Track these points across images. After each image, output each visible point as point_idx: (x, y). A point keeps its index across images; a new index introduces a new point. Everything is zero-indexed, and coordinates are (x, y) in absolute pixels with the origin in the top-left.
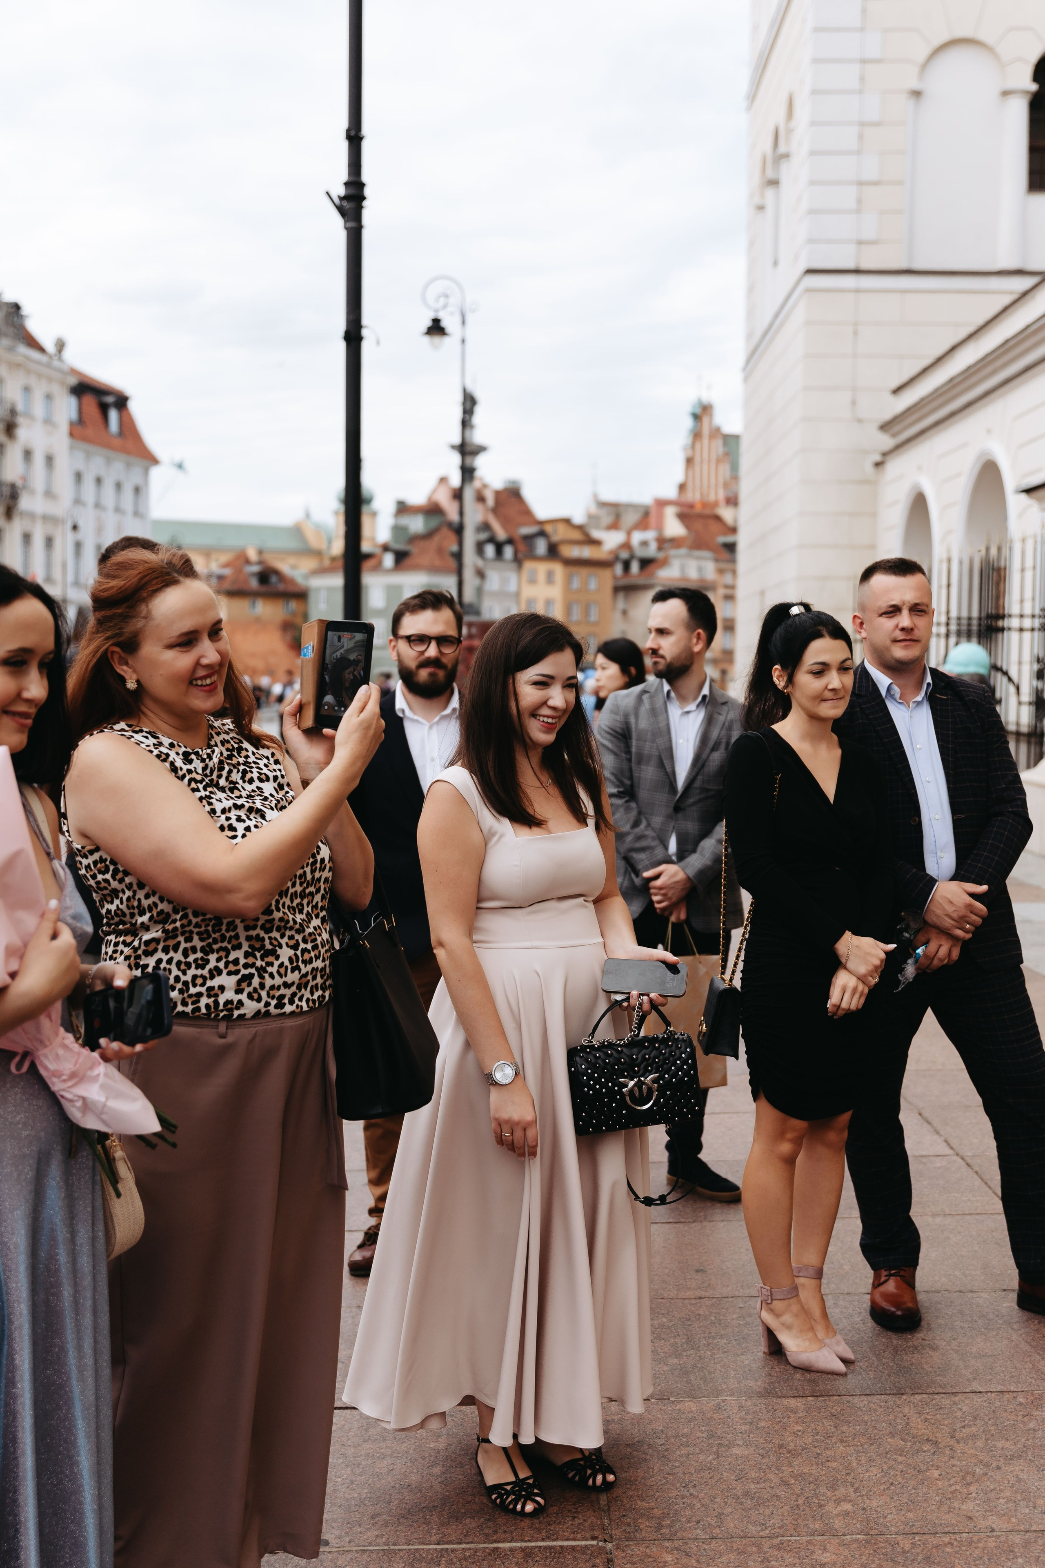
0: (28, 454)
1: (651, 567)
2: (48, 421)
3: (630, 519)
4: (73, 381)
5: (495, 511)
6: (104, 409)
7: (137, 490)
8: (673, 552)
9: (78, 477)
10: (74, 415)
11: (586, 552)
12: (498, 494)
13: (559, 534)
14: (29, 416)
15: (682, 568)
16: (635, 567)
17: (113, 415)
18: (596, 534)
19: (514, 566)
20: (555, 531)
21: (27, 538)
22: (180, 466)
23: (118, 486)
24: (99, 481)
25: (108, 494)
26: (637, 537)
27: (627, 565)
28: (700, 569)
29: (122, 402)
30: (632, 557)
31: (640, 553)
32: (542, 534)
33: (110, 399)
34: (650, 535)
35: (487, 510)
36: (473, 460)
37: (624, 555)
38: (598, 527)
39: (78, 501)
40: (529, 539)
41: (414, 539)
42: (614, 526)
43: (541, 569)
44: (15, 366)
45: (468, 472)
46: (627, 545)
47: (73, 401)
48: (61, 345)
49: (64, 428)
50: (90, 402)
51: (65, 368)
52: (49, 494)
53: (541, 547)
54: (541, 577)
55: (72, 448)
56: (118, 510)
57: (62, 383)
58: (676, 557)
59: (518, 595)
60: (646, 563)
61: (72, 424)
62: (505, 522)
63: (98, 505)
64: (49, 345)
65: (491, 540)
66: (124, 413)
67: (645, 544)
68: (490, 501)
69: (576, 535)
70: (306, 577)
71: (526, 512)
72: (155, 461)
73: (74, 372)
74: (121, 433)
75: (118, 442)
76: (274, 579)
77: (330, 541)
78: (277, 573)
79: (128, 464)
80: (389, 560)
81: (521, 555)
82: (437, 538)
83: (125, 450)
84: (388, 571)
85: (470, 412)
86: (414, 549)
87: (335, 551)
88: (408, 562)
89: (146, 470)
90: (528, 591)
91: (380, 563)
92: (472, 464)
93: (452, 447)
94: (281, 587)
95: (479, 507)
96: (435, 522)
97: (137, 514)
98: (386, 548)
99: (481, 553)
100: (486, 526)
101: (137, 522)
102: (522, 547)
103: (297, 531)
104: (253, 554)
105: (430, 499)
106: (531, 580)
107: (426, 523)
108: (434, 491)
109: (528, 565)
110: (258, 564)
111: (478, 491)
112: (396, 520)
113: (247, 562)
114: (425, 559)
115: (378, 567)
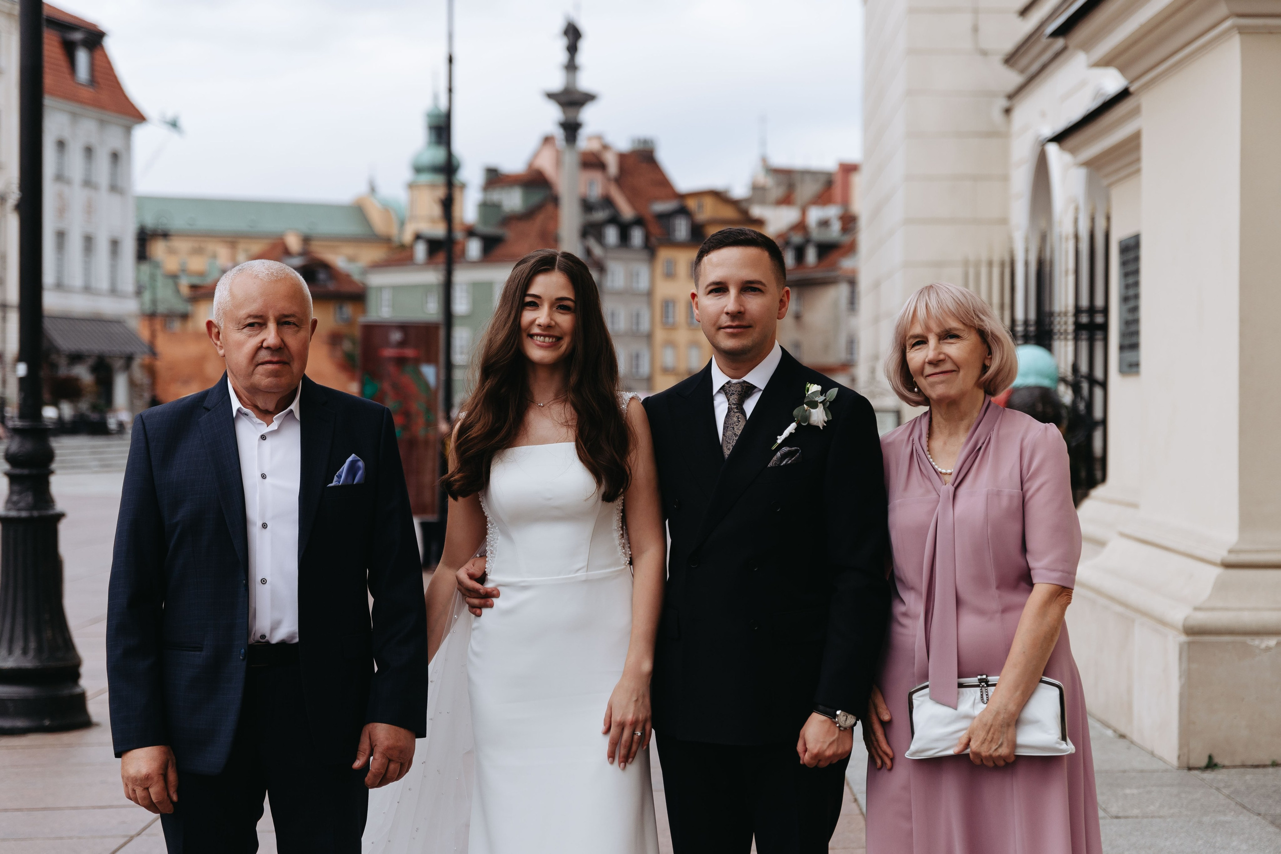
1: (834, 254)
3: (808, 190)
5: (620, 180)
6: (69, 49)
7: (115, 157)
12: (623, 158)
13: (707, 211)
16: (811, 256)
17: (82, 57)
18: (757, 211)
19: (644, 255)
20: (701, 206)
22: (174, 124)
23: (89, 151)
24: (61, 144)
25: (76, 163)
26: (815, 215)
27: (800, 253)
29: (94, 38)
30: (808, 241)
31: (816, 234)
32: (683, 211)
33: (78, 36)
34: (832, 212)
35: (609, 179)
36: (579, 112)
37: (797, 238)
38: (763, 202)
40: (665, 218)
41: (510, 219)
42: (786, 200)
43: (682, 259)
45: (571, 129)
46: (801, 226)
50: (49, 38)
53: (682, 229)
54: (682, 268)
56: (88, 183)
59: (650, 294)
60: (826, 249)
62: (633, 196)
63: (60, 178)
65: (615, 220)
66: (98, 54)
67: (824, 223)
68: (613, 168)
70: (366, 271)
71: (663, 183)
72: (140, 118)
74: (93, 81)
75: (87, 93)
76: (325, 274)
77: (402, 224)
78: (326, 267)
79: (102, 123)
80: (474, 248)
81: (653, 240)
82: (540, 219)
83: (97, 104)
84: (474, 264)
85: (572, 49)
86: (507, 233)
87: (408, 237)
88: (500, 251)
89: (128, 130)
90: (664, 289)
91: (463, 252)
92: (576, 118)
93: (551, 96)
94: (332, 286)
95: (596, 176)
96: (537, 197)
97: (114, 188)
98: (471, 232)
99: (600, 238)
100: (607, 202)
101: (115, 200)
102: (655, 229)
103: (358, 210)
104: (294, 243)
105: (530, 165)
106: (670, 275)
107: (525, 198)
108: (536, 155)
109: (664, 254)
110: (304, 253)
111: (594, 154)
112: (485, 195)
113: (287, 252)
114: (524, 248)
115: (459, 260)
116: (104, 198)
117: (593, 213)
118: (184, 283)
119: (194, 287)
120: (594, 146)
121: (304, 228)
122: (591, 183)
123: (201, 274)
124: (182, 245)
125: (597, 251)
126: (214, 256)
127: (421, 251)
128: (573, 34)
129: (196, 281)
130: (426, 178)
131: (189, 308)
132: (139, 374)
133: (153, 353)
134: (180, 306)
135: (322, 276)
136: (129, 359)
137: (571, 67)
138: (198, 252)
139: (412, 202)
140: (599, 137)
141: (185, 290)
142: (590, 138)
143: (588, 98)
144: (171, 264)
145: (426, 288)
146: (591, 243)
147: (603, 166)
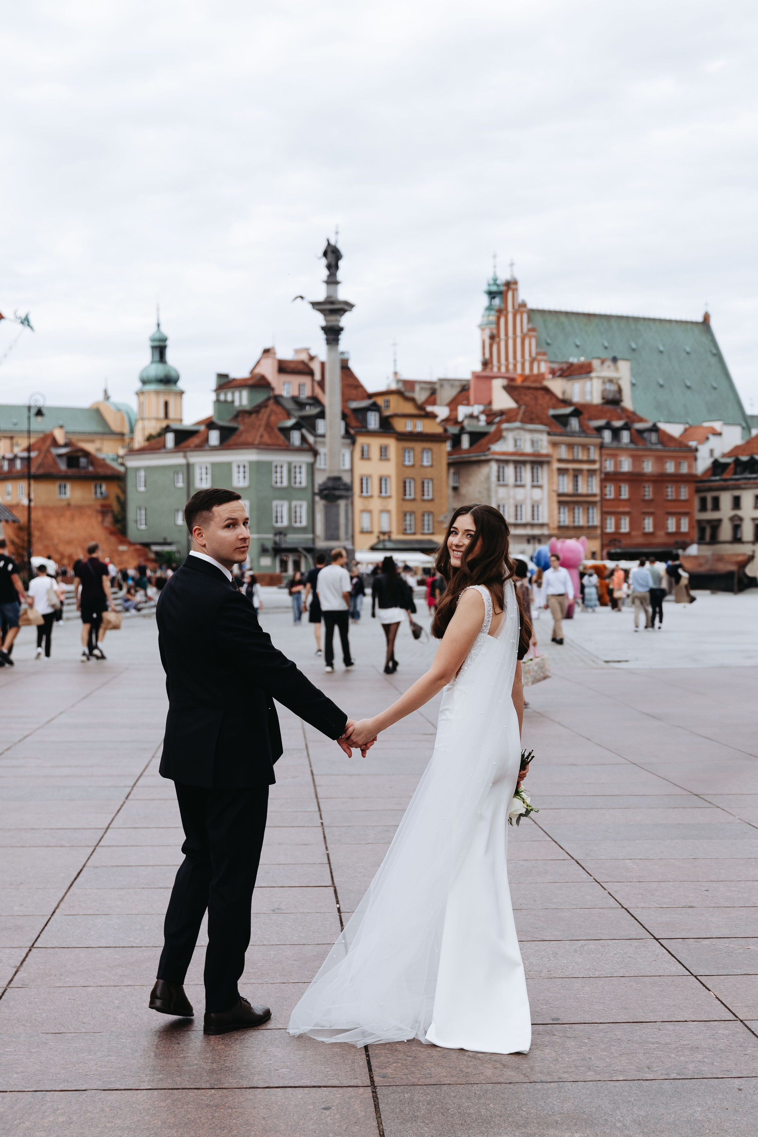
1: (484, 441)
3: (447, 394)
8: (505, 426)
11: (420, 426)
13: (396, 406)
15: (516, 441)
16: (465, 442)
18: (429, 409)
19: (348, 441)
20: (386, 403)
22: (26, 321)
26: (462, 411)
27: (456, 440)
28: (533, 442)
30: (462, 430)
31: (467, 425)
32: (375, 407)
34: (476, 409)
35: (314, 383)
36: (338, 319)
37: (453, 430)
40: (361, 413)
42: (435, 400)
43: (375, 444)
45: (331, 336)
46: (452, 420)
53: (373, 421)
54: (375, 453)
58: (507, 429)
59: (352, 470)
60: (476, 437)
67: (471, 416)
68: (318, 374)
69: (409, 408)
71: (357, 385)
78: (86, 454)
80: (214, 437)
81: (352, 431)
84: (214, 449)
85: (333, 267)
86: (239, 425)
88: (233, 440)
90: (362, 468)
91: (207, 440)
92: (338, 323)
93: (315, 305)
94: (91, 469)
95: (306, 380)
96: (261, 397)
98: (210, 424)
102: (353, 423)
103: (97, 413)
104: (60, 437)
105: (252, 372)
106: (365, 456)
107: (250, 399)
108: (258, 363)
109: (361, 440)
110: (66, 445)
111: (303, 362)
112: (218, 395)
113: (55, 443)
114: (254, 436)
115: (203, 445)
120: (304, 357)
121: (71, 426)
122: (300, 386)
125: (311, 439)
127: (170, 439)
128: (333, 255)
135: (83, 461)
137: (332, 281)
139: (141, 405)
140: (307, 350)
142: (297, 351)
143: (348, 306)
145: (175, 469)
146: (304, 431)
147: (310, 373)
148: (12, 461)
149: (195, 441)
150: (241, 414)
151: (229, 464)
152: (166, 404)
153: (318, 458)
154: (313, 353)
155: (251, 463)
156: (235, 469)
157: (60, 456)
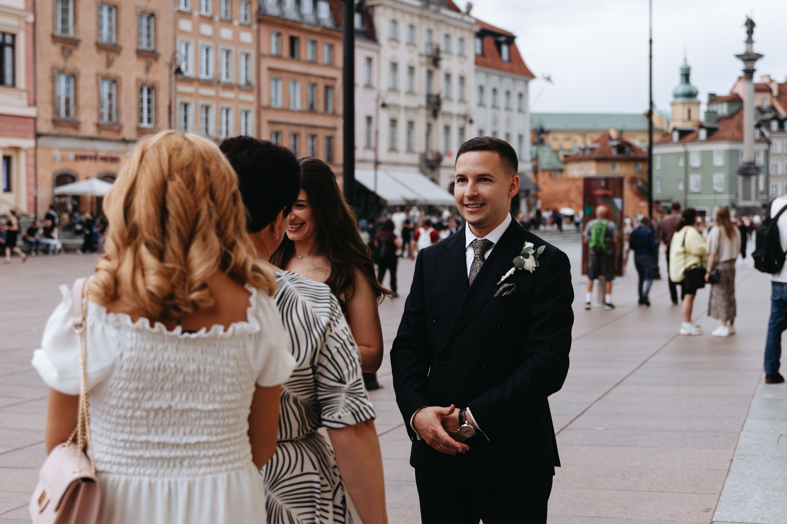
0: (448, 76)
2: (461, 55)
4: (477, 29)
5: (778, 98)
6: (498, 45)
7: (521, 95)
9: (481, 89)
10: (479, 51)
12: (781, 86)
14: (448, 52)
17: (505, 49)
21: (447, 129)
22: (548, 79)
23: (508, 93)
24: (495, 91)
25: (502, 99)
29: (510, 39)
33: (502, 39)
36: (754, 64)
39: (481, 104)
44: (440, 22)
45: (749, 73)
47: (478, 42)
48: (470, 7)
49: (471, 58)
50: (489, 40)
51: (473, 21)
52: (462, 100)
55: (477, 71)
56: (508, 109)
57: (470, 31)
61: (477, 56)
63: (494, 107)
64: (463, 8)
65: (776, 118)
66: (512, 48)
68: (775, 92)
72: (533, 76)
73: (478, 22)
74: (510, 60)
75: (507, 66)
76: (627, 149)
77: (669, 123)
78: (629, 145)
79: (514, 79)
80: (703, 134)
82: (737, 118)
83: (512, 71)
84: (703, 141)
85: (750, 32)
86: (720, 126)
87: (670, 130)
88: (716, 135)
89: (527, 82)
91: (697, 136)
92: (752, 67)
93: (738, 56)
94: (632, 154)
95: (767, 96)
96: (735, 108)
97: (520, 111)
98: (701, 126)
99: (769, 127)
100: (773, 108)
101: (521, 116)
104: (613, 134)
105: (732, 92)
107: (729, 108)
108: (735, 86)
110: (618, 139)
111: (766, 85)
112: (709, 107)
113: (610, 139)
114: (728, 133)
115: (696, 140)
116: (515, 115)
117: (766, 114)
118: (561, 154)
119: (566, 156)
120: (766, 81)
121: (620, 126)
122: (764, 100)
123: (570, 150)
124: (561, 136)
125: (767, 134)
126: (576, 141)
127: (676, 136)
128: (750, 25)
129: (567, 153)
130: (680, 100)
131: (563, 166)
132: (532, 200)
133: (537, 189)
134: (559, 166)
136: (527, 192)
137: (750, 41)
138: (568, 139)
139: (673, 112)
140: (769, 76)
141: (562, 158)
142: (763, 77)
143: (759, 56)
144: (555, 145)
145: (678, 154)
146: (764, 129)
147: (770, 91)
148: (584, 150)
149: (691, 136)
150: (721, 119)
151: (711, 152)
152: (689, 111)
153: (771, 146)
154: (773, 77)
155: (726, 151)
156: (715, 155)
157: (614, 147)
